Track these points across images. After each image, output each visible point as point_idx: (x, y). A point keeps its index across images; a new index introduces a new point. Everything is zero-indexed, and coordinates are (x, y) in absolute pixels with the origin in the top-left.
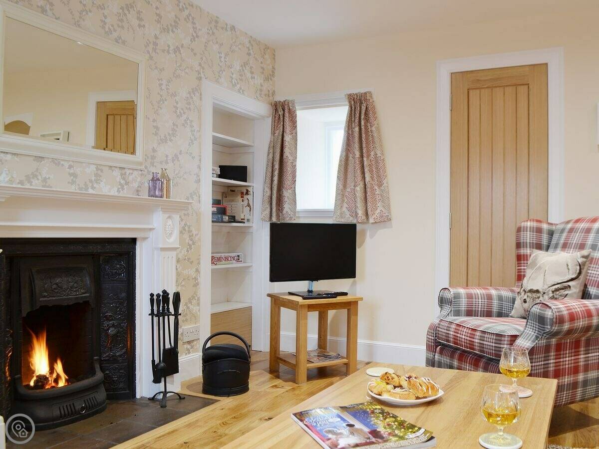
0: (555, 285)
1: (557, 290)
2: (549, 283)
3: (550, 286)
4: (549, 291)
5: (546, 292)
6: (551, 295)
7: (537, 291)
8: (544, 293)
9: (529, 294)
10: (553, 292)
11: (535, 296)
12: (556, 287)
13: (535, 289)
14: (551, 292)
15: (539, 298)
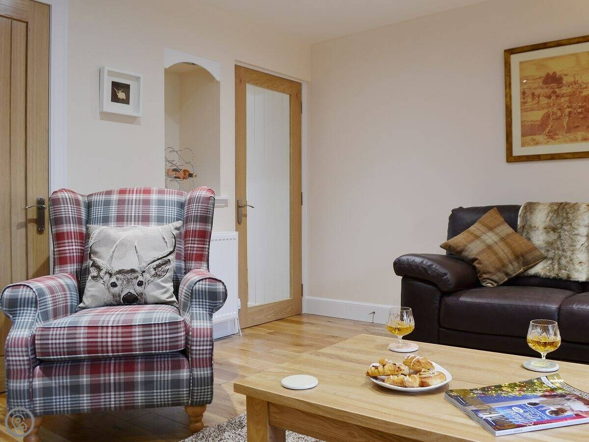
0: (154, 261)
1: (159, 266)
2: (148, 260)
3: (149, 263)
4: (149, 268)
5: (144, 270)
6: (153, 272)
7: (133, 271)
8: (144, 272)
9: (118, 276)
10: (155, 269)
11: (129, 277)
12: (157, 263)
13: (128, 268)
14: (152, 269)
15: (137, 278)
